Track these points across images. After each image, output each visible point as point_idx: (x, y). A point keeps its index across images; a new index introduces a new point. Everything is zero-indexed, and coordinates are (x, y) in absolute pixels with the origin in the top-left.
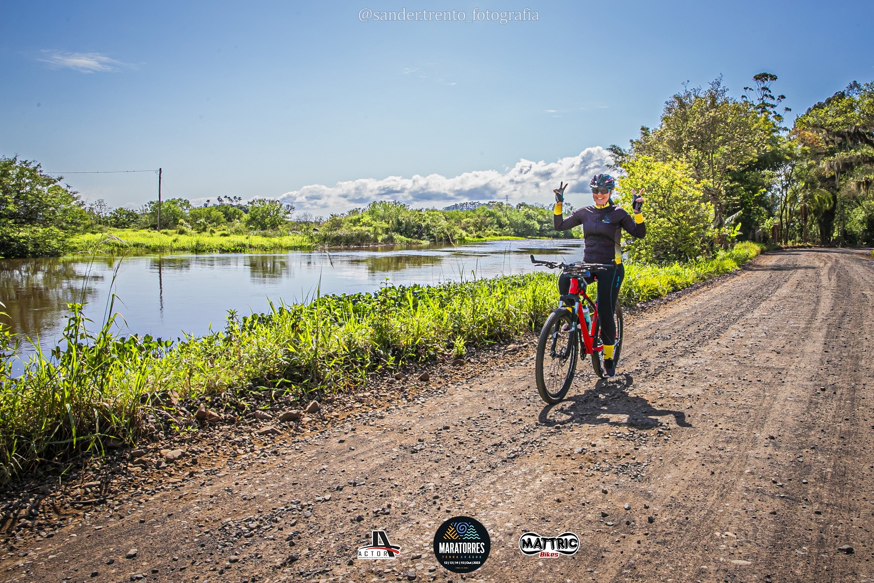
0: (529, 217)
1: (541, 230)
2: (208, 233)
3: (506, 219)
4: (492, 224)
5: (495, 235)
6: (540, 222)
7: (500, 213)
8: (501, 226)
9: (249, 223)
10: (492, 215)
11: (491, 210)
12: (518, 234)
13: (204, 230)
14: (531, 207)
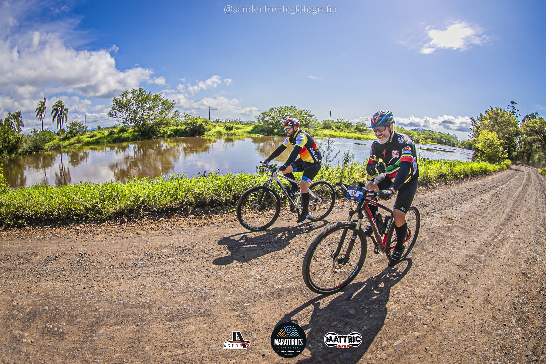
0: (442, 137)
1: (445, 142)
2: (343, 132)
3: (434, 137)
4: (430, 138)
5: (431, 142)
6: (445, 139)
7: (433, 135)
8: (433, 139)
9: (355, 129)
10: (430, 135)
11: (430, 133)
12: (438, 143)
13: (342, 131)
14: (442, 134)
